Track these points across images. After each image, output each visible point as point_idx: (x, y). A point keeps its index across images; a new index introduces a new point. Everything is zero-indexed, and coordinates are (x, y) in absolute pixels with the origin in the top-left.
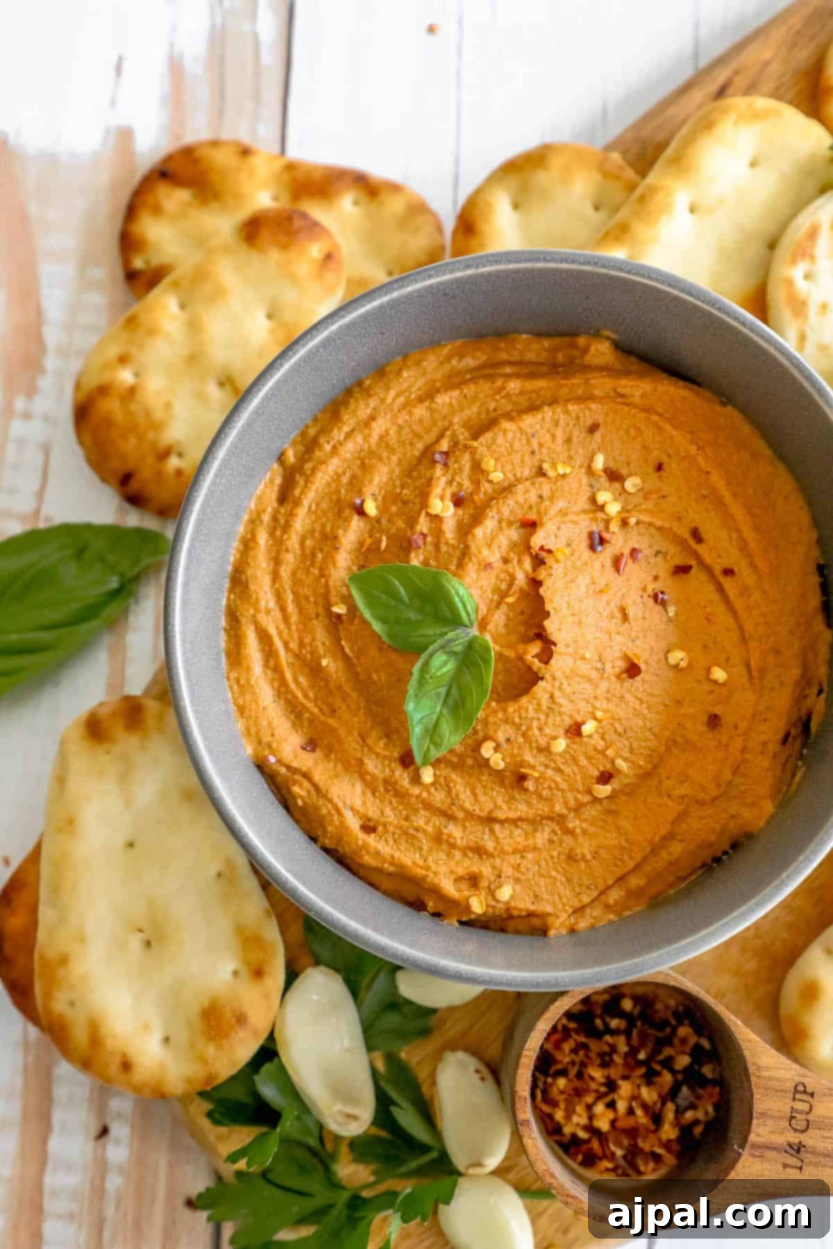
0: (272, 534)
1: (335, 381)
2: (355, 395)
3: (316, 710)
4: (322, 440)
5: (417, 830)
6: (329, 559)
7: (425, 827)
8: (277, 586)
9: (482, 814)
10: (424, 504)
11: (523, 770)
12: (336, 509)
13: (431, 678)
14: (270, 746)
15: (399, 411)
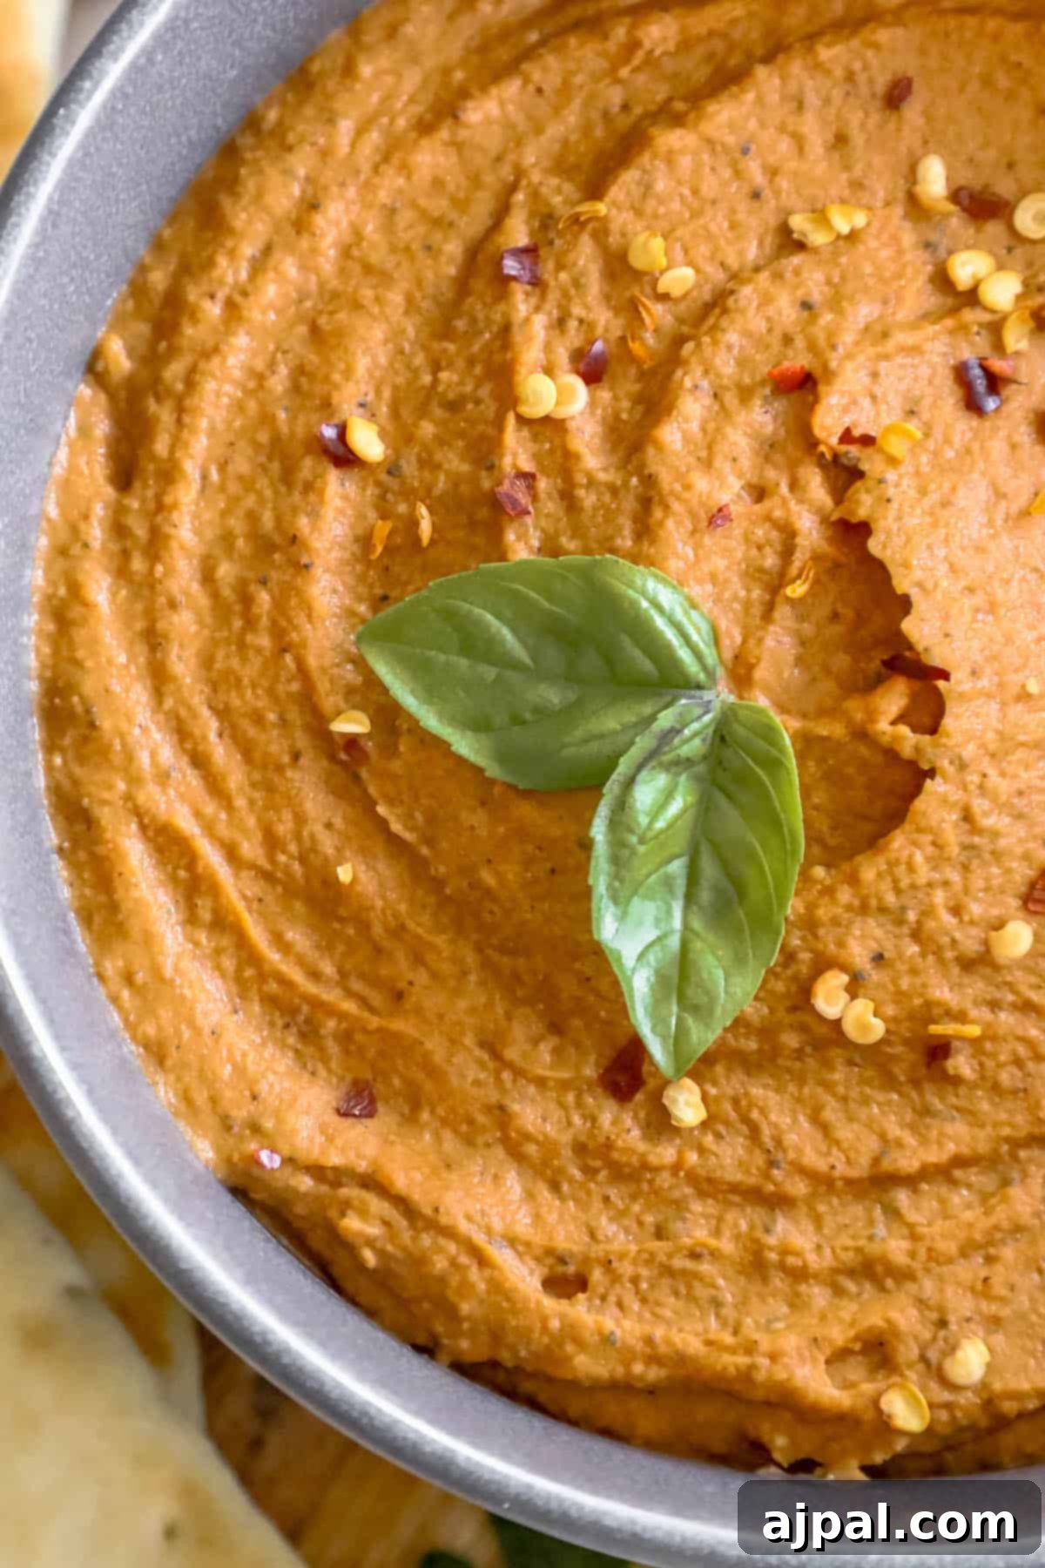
0: (122, 572)
1: (193, 133)
2: (248, 156)
3: (349, 1006)
4: (192, 294)
5: (695, 1255)
6: (289, 598)
7: (713, 1242)
8: (169, 703)
9: (854, 1173)
10: (508, 396)
11: (935, 1029)
12: (275, 466)
13: (642, 841)
14: (255, 1129)
15: (376, 169)
